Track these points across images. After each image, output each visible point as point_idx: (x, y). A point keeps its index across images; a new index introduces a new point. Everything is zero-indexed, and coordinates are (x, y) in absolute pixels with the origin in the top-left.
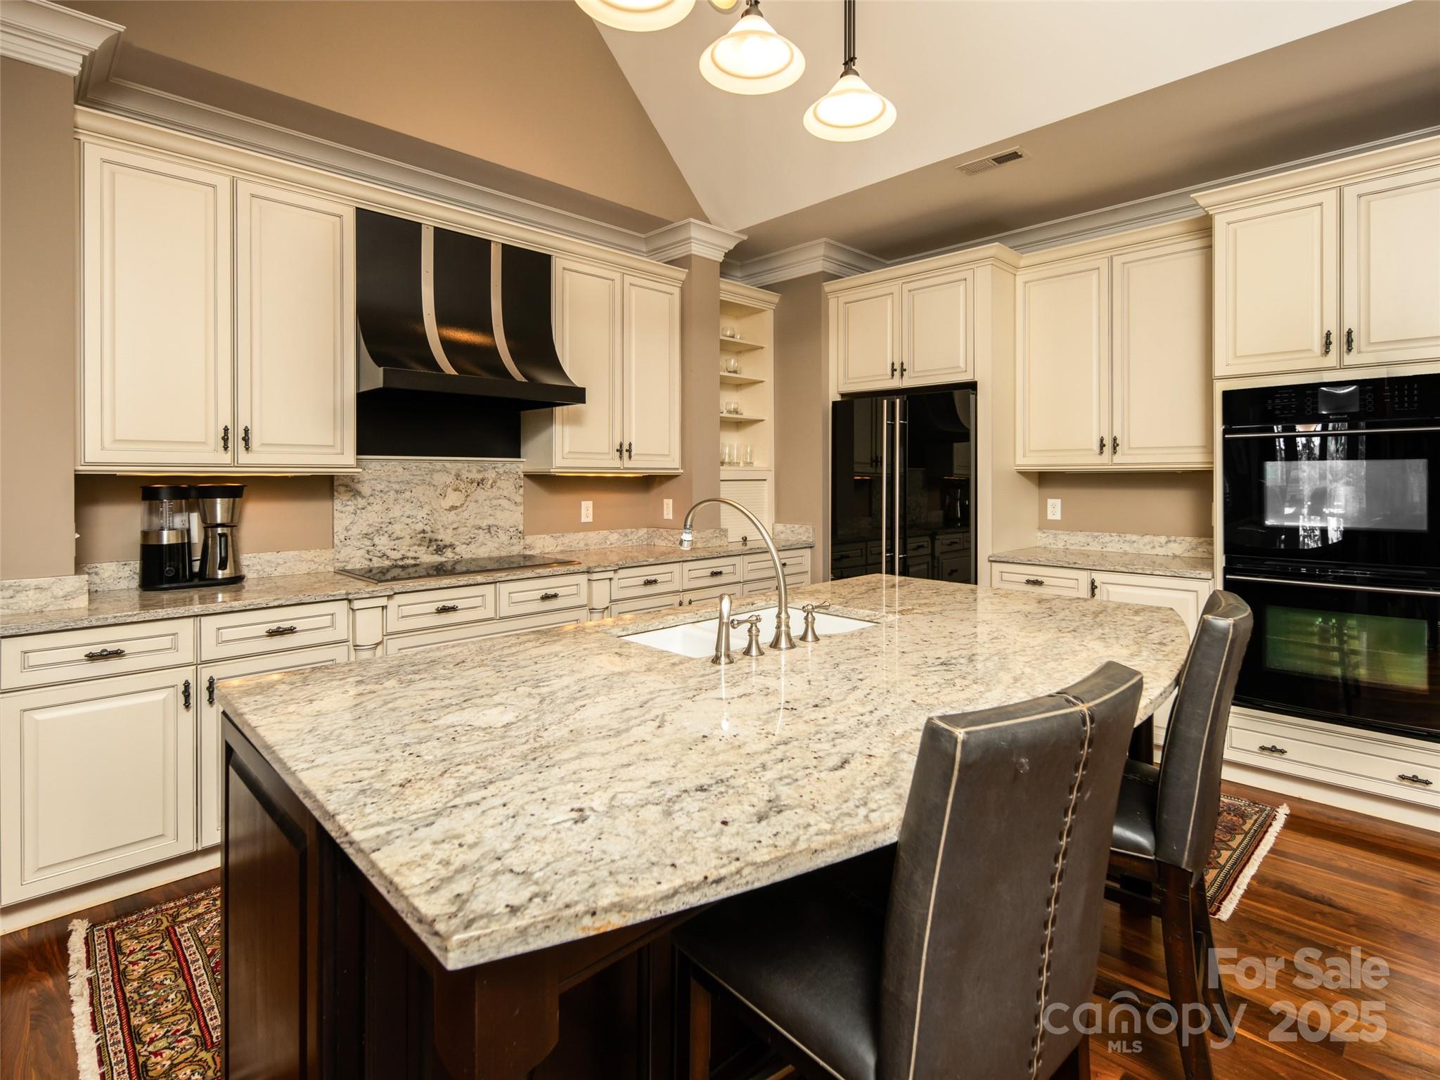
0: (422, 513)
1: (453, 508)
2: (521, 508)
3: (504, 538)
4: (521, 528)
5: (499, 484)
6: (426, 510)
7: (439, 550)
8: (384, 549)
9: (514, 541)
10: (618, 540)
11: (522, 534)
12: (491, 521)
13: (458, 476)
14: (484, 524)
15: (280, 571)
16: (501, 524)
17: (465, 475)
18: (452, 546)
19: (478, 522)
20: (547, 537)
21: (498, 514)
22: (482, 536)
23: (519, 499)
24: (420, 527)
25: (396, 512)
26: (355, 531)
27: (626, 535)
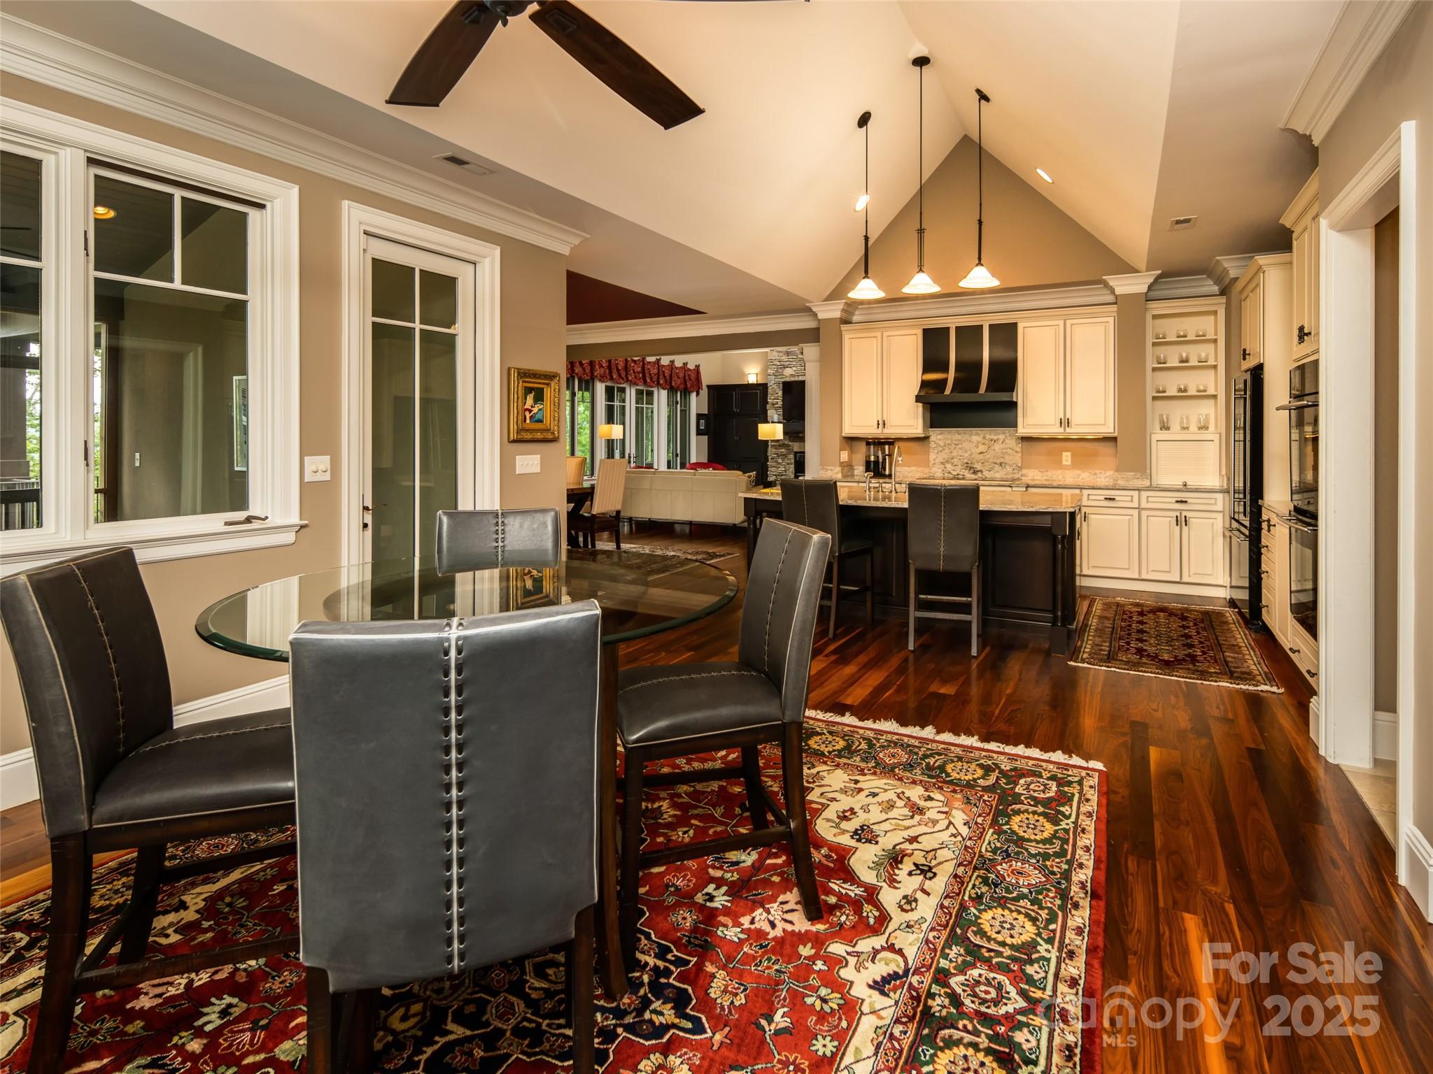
0: (966, 455)
1: (981, 453)
2: (1020, 455)
3: (1009, 469)
4: (1020, 465)
5: (1007, 441)
6: (969, 453)
7: (975, 472)
8: (950, 470)
9: (1015, 471)
10: (1089, 477)
11: (1020, 468)
12: (1002, 460)
13: (984, 438)
14: (998, 461)
15: (910, 475)
16: (1008, 462)
17: (988, 436)
18: (981, 471)
19: (996, 461)
20: (1036, 471)
21: (1007, 457)
22: (997, 467)
23: (1019, 450)
24: (966, 461)
25: (955, 454)
26: (937, 461)
27: (1095, 474)
